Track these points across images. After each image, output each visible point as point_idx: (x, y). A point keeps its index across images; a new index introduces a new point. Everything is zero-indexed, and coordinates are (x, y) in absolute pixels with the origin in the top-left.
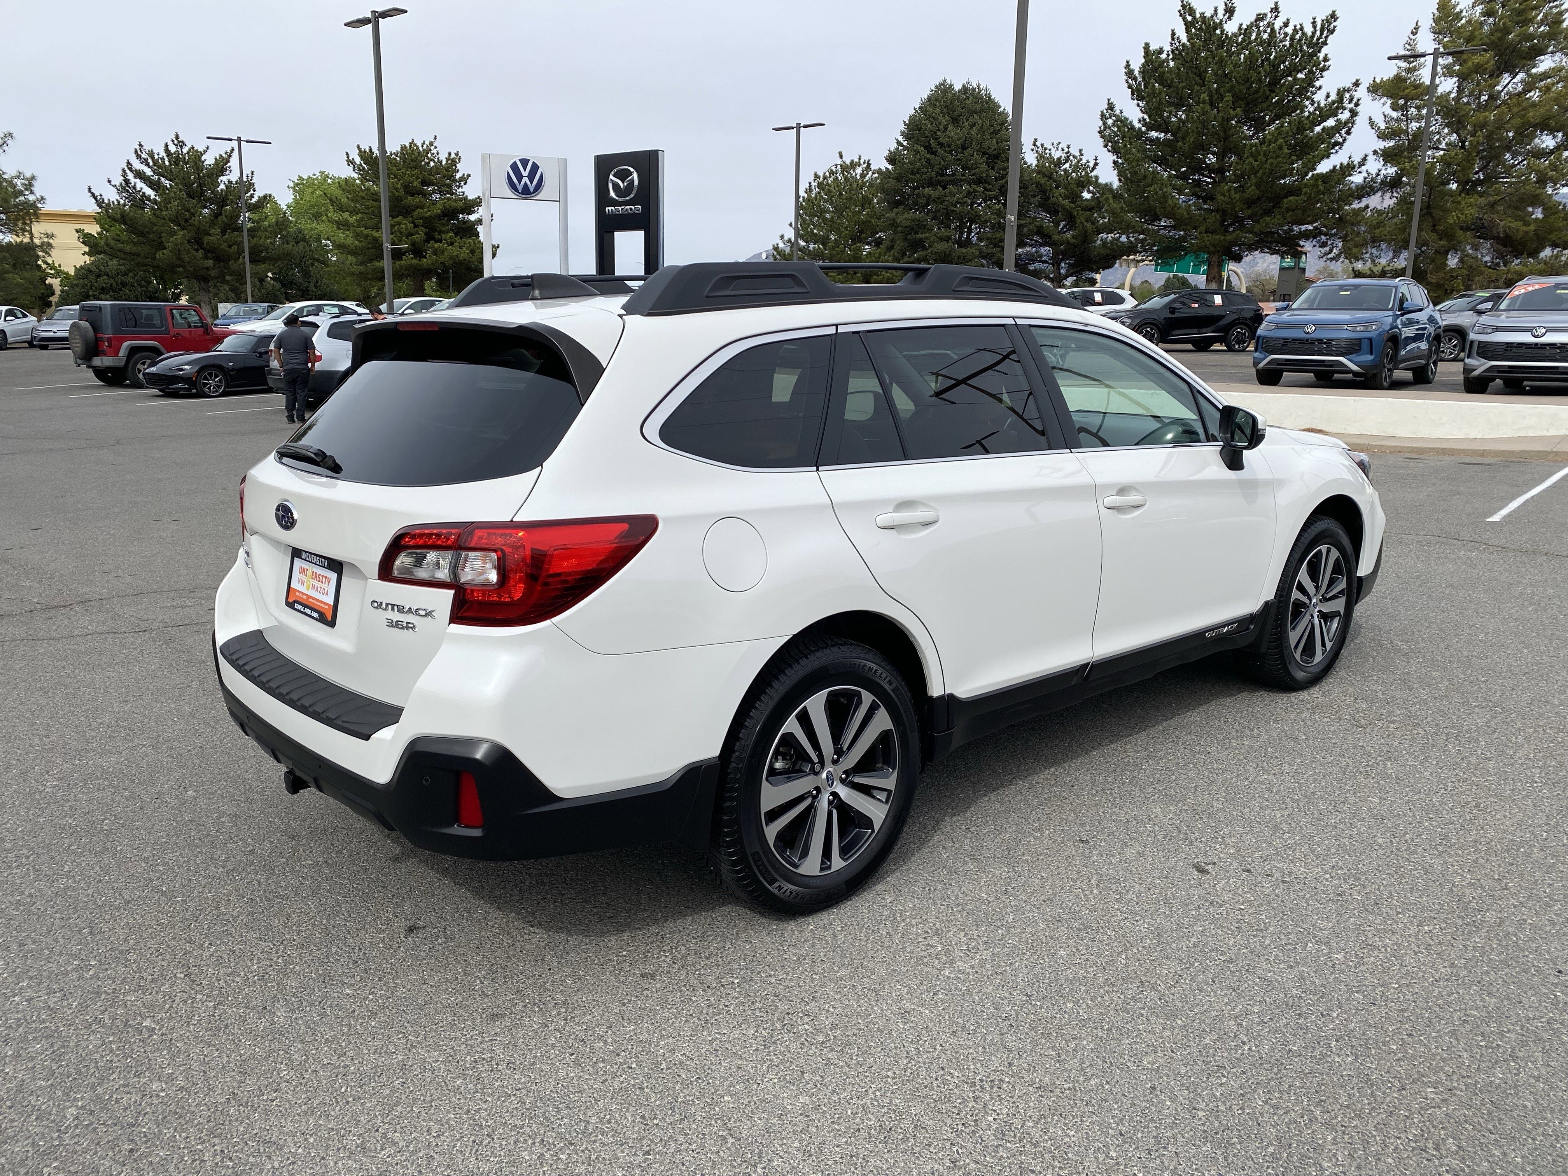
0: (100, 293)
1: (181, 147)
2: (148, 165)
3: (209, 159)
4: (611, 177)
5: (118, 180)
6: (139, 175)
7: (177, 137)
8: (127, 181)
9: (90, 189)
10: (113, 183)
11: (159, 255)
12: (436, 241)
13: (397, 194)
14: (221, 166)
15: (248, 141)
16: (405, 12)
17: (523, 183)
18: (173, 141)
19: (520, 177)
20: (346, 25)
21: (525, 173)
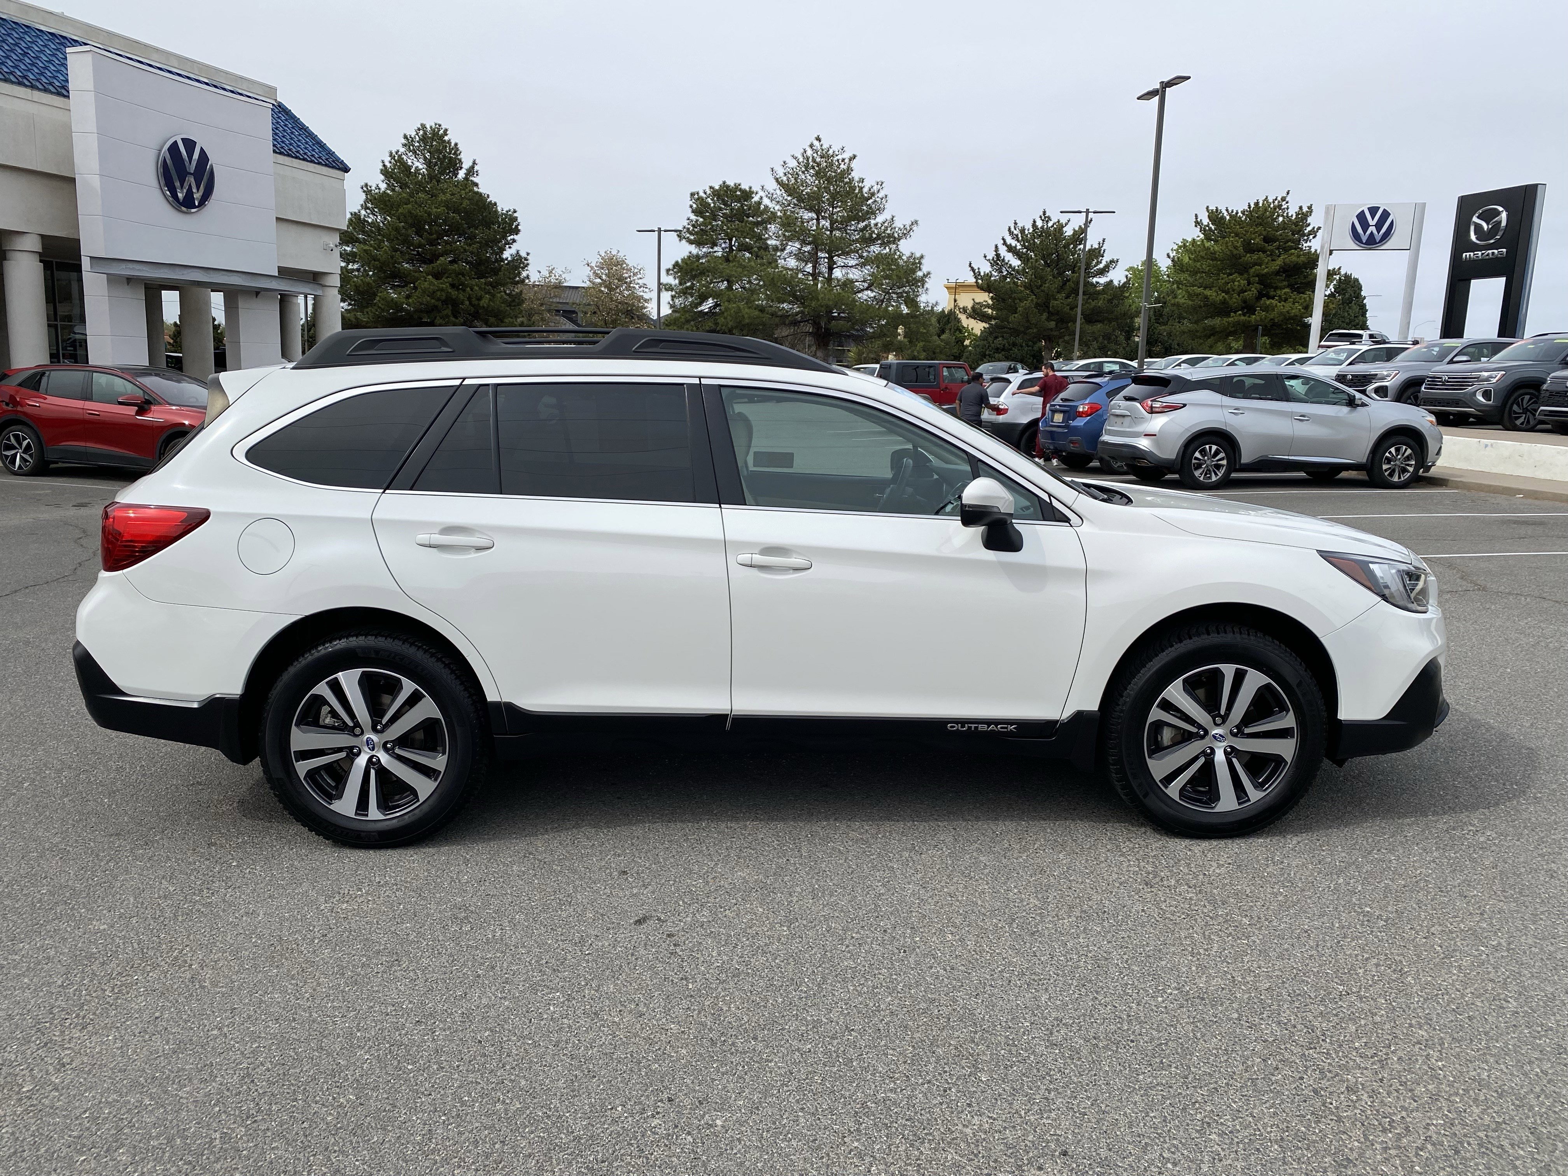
0: (994, 353)
1: (1047, 222)
2: (1018, 240)
3: (1068, 231)
4: (1475, 219)
5: (991, 255)
6: (1010, 249)
7: (1044, 213)
8: (998, 255)
9: (970, 264)
10: (987, 258)
11: (1011, 318)
12: (1269, 298)
13: (1235, 252)
14: (1080, 236)
15: (1094, 212)
16: (1189, 78)
17: (1368, 232)
18: (1041, 217)
19: (1365, 225)
20: (1138, 99)
21: (1372, 222)
